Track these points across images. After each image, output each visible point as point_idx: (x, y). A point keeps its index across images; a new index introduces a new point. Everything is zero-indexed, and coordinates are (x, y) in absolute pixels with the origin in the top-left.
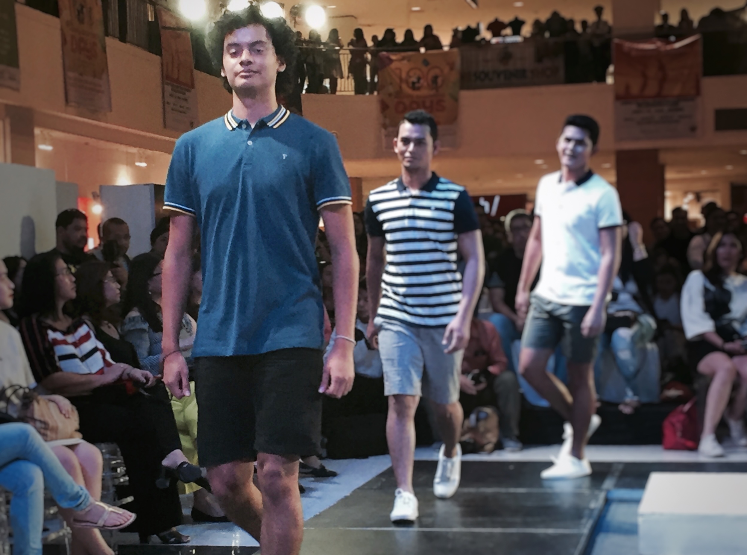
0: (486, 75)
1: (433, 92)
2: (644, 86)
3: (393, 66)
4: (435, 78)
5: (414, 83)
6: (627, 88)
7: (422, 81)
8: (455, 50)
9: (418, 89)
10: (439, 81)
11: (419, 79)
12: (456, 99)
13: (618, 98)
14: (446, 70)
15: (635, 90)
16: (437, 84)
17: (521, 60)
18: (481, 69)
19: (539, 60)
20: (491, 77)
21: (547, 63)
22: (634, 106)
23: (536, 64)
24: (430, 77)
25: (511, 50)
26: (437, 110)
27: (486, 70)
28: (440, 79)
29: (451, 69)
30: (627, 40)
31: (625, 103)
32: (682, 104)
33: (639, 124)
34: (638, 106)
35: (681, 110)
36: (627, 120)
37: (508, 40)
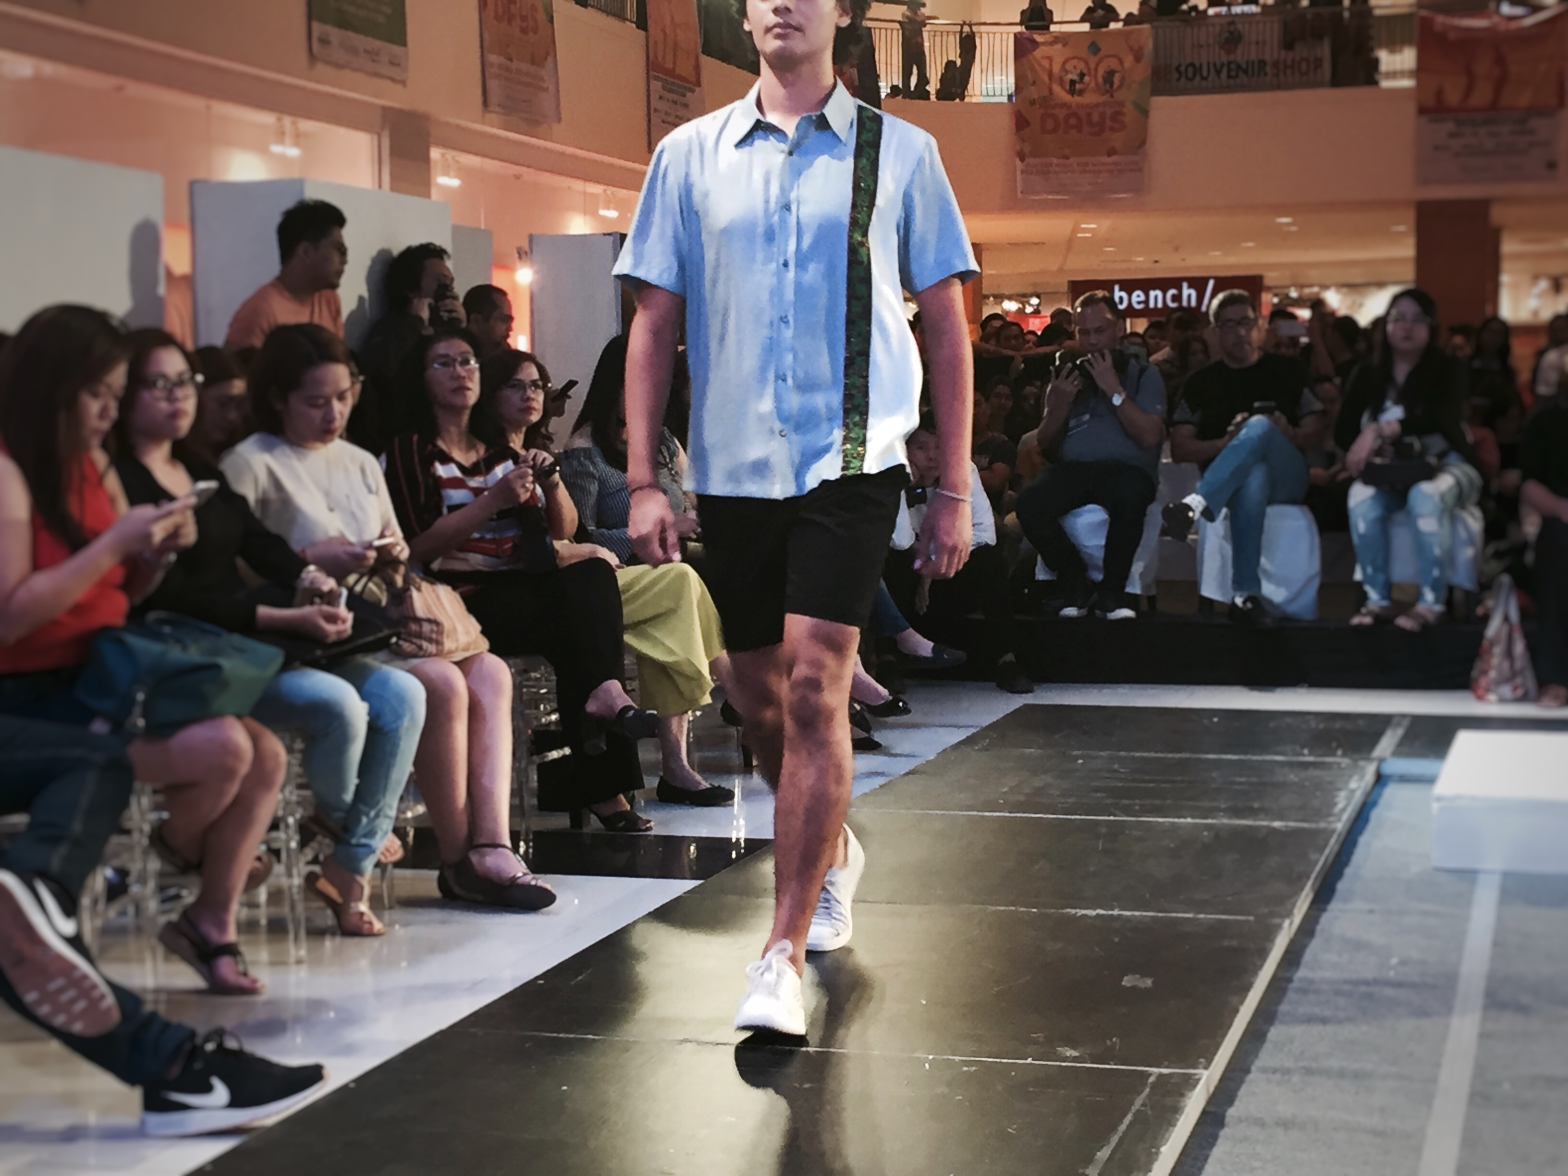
0: (1197, 70)
1: (1106, 98)
2: (1469, 90)
3: (1039, 53)
4: (1110, 74)
6: (1439, 93)
8: (1146, 27)
10: (1116, 78)
12: (1144, 112)
13: (1422, 111)
14: (1129, 61)
15: (1453, 97)
16: (1112, 85)
17: (1257, 43)
18: (1188, 61)
19: (1288, 44)
20: (1205, 73)
21: (1301, 51)
22: (1450, 126)
23: (1283, 53)
24: (1101, 72)
25: (1240, 27)
26: (1112, 129)
27: (1197, 65)
28: (1117, 75)
29: (1138, 59)
30: (1442, 13)
31: (1434, 121)
32: (1532, 123)
33: (1458, 155)
34: (1458, 125)
35: (1532, 132)
36: (1439, 147)
37: (1237, 9)
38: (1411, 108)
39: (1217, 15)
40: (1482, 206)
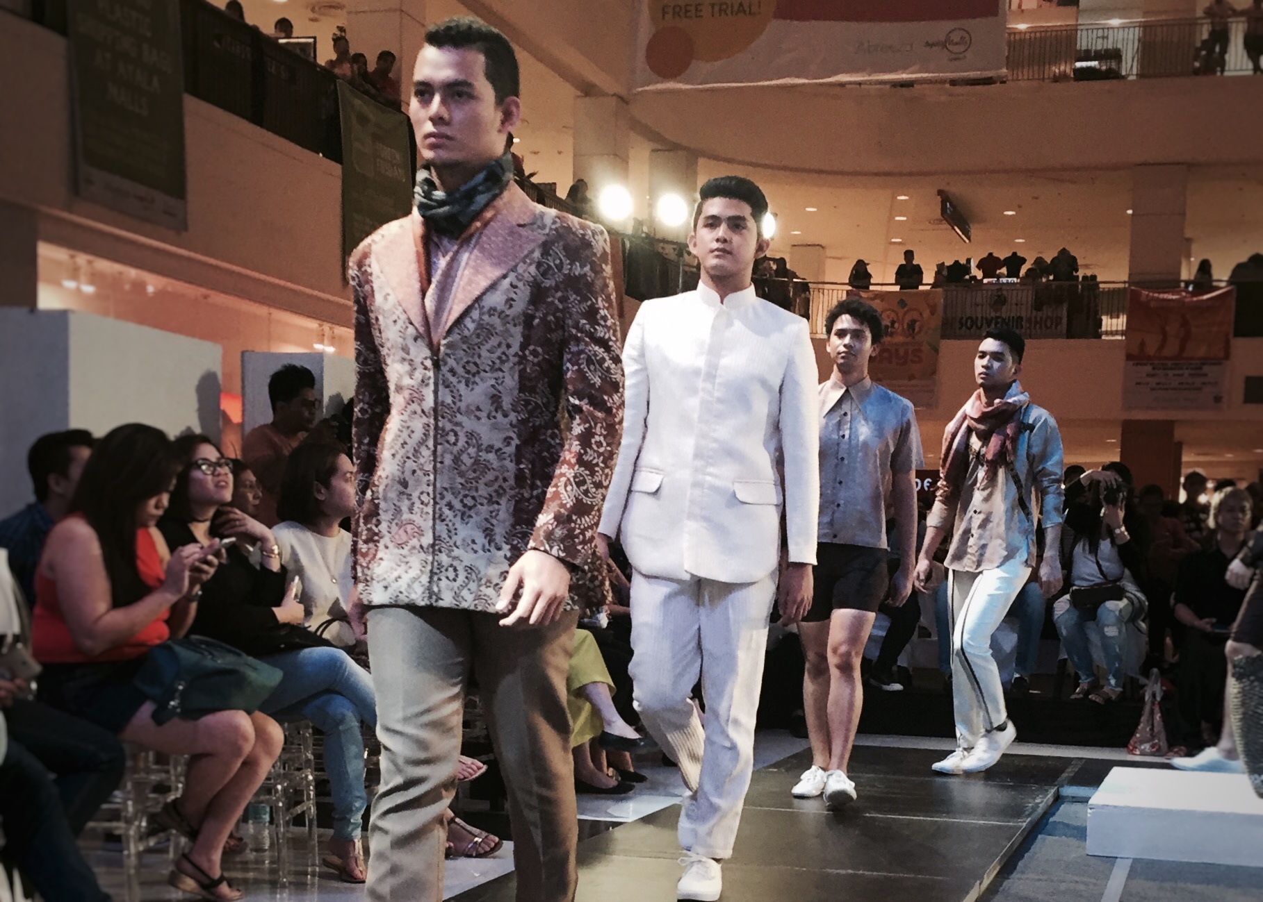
0: (974, 321)
1: (909, 339)
2: (1162, 344)
4: (913, 322)
6: (1142, 344)
7: (896, 325)
8: (939, 290)
9: (893, 333)
11: (893, 323)
12: (936, 350)
13: (1129, 357)
14: (926, 314)
15: (1151, 349)
16: (914, 330)
17: (1017, 304)
18: (968, 315)
19: (1038, 306)
20: (979, 325)
21: (1047, 312)
22: (1149, 368)
23: (1034, 313)
24: (906, 321)
25: (1005, 293)
26: (913, 361)
27: (974, 317)
28: (918, 324)
29: (932, 313)
30: (1147, 288)
31: (1137, 364)
32: (1206, 369)
33: (1153, 389)
34: (1154, 369)
35: (1205, 375)
36: (1138, 384)
37: (1004, 280)
38: (1120, 355)
40: (1169, 426)
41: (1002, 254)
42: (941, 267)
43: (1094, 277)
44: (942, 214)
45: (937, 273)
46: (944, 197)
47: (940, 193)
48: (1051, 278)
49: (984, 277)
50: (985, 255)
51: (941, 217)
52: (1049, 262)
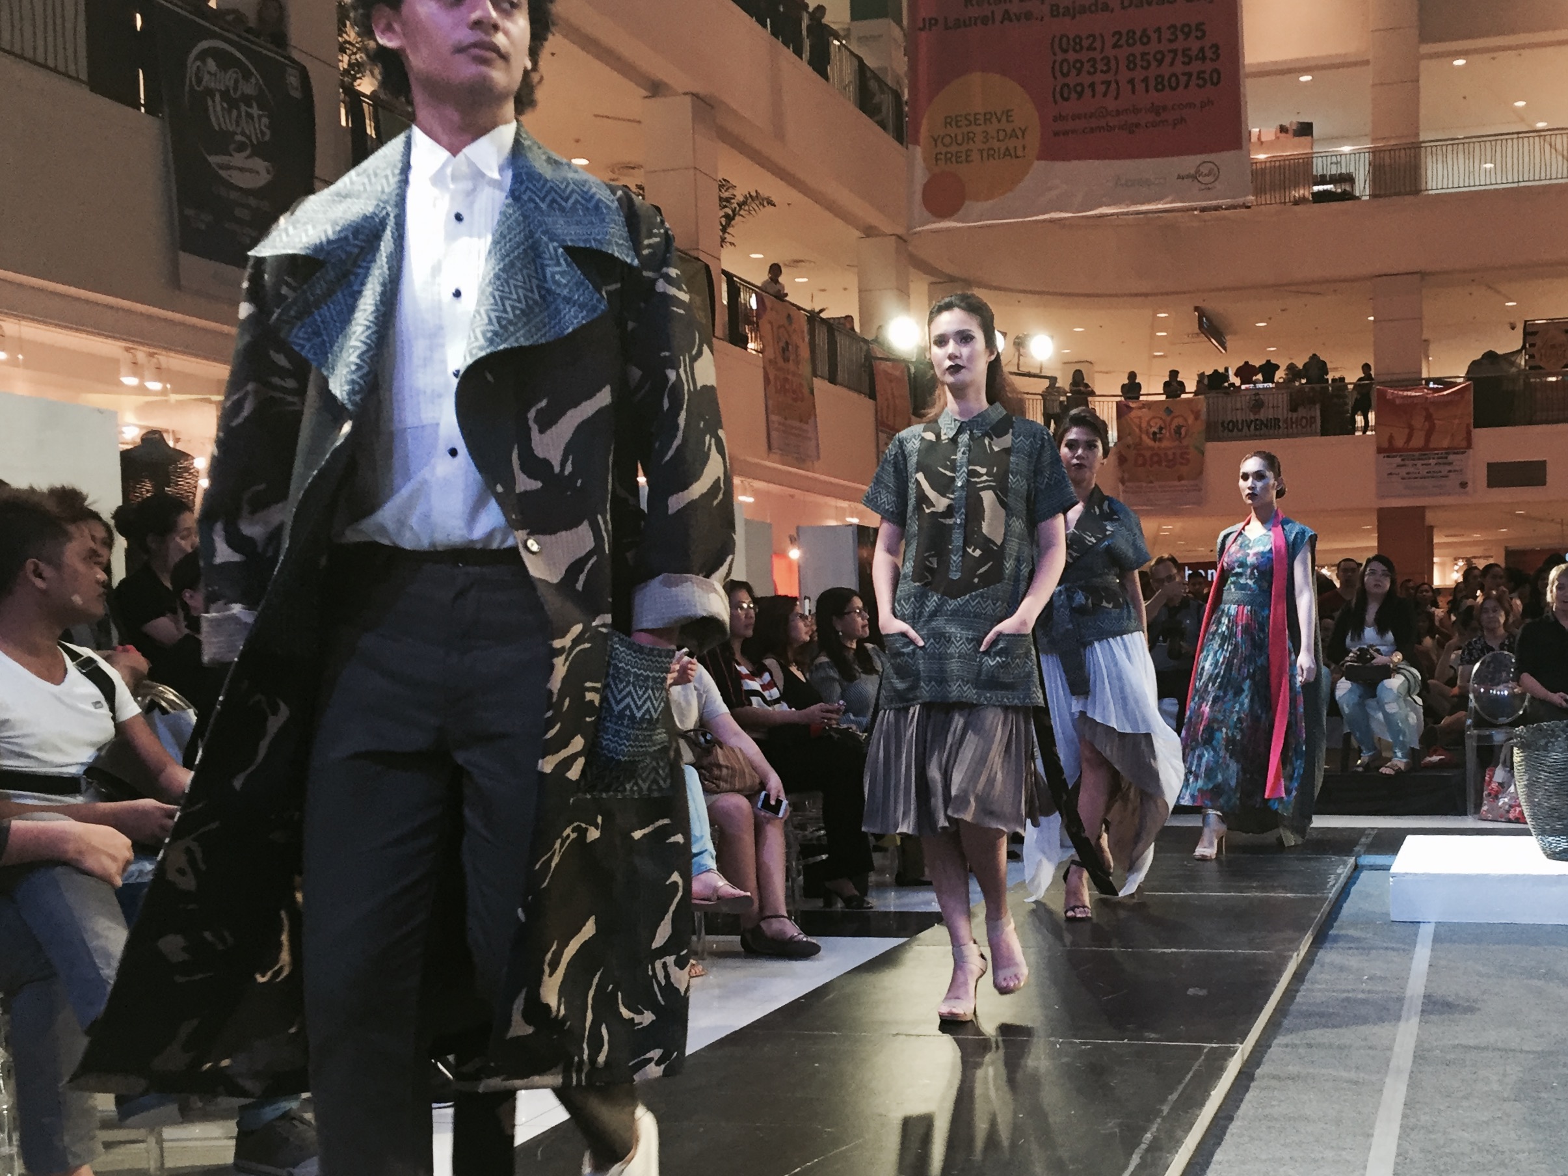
0: (1235, 424)
1: (1177, 443)
2: (1410, 437)
3: (1133, 414)
4: (1179, 428)
5: (1154, 433)
6: (1391, 438)
7: (1164, 431)
8: (1201, 397)
9: (1160, 440)
10: (1183, 431)
11: (1161, 429)
12: (1202, 453)
13: (1380, 450)
14: (1191, 420)
15: (1400, 442)
16: (1180, 434)
17: (1273, 407)
18: (1229, 419)
19: (1294, 409)
20: (1240, 427)
21: (1302, 412)
22: (1398, 460)
23: (1290, 413)
24: (1173, 426)
25: (1262, 397)
26: (1181, 464)
27: (1235, 420)
28: (1183, 429)
29: (1196, 418)
30: (1391, 387)
31: (1388, 457)
32: (1451, 457)
33: (1403, 479)
34: (1403, 460)
35: (1450, 464)
36: (1391, 474)
37: (1260, 386)
38: (1373, 449)
39: (1247, 389)
40: (1420, 511)
41: (1257, 363)
42: (1201, 376)
43: (1342, 379)
44: (1200, 328)
45: (1198, 382)
46: (1201, 312)
47: (1196, 309)
48: (1304, 381)
49: (1242, 383)
50: (1241, 364)
51: (1198, 331)
52: (1300, 366)
